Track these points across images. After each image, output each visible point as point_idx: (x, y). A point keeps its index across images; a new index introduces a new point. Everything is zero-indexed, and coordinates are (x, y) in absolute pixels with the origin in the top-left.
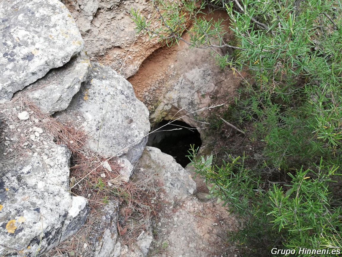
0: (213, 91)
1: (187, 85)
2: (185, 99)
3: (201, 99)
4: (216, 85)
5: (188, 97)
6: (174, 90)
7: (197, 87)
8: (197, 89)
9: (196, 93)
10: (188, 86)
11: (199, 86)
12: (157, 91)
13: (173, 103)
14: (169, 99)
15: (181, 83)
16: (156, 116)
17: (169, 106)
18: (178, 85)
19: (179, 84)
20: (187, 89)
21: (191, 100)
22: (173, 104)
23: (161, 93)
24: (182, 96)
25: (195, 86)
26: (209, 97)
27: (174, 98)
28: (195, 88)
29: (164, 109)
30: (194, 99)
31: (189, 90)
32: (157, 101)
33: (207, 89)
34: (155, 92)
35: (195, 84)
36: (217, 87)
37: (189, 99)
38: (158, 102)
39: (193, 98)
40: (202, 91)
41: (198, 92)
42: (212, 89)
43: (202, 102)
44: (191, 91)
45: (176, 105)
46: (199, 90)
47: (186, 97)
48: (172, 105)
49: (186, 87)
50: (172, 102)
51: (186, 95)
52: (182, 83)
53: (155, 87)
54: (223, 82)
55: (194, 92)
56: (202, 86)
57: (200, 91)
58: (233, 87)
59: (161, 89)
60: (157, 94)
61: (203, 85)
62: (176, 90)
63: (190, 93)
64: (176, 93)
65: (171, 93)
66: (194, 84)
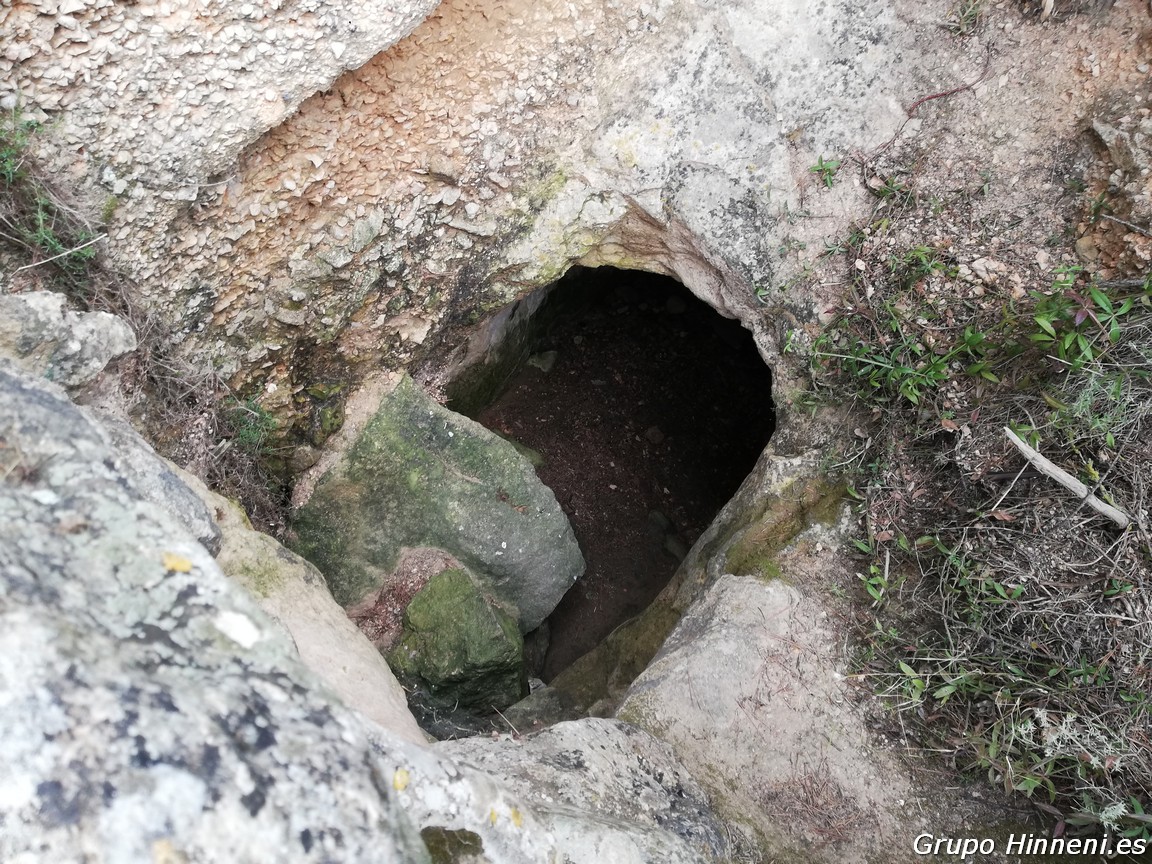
0: (887, 147)
1: (732, 89)
2: (710, 178)
3: (811, 191)
4: (910, 113)
5: (731, 169)
6: (649, 114)
7: (790, 110)
8: (792, 123)
9: (781, 149)
10: (740, 97)
11: (803, 106)
12: (550, 113)
13: (638, 193)
14: (616, 167)
15: (697, 74)
16: (537, 252)
17: (612, 203)
18: (676, 86)
19: (684, 80)
20: (731, 120)
21: (749, 185)
22: (639, 200)
23: (570, 124)
24: (695, 156)
25: (780, 104)
26: (857, 182)
27: (645, 163)
28: (780, 117)
29: (585, 217)
30: (763, 186)
31: (741, 122)
32: (547, 170)
33: (853, 131)
34: (538, 116)
35: (784, 92)
36: (916, 123)
37: (736, 182)
38: (549, 177)
39: (760, 179)
40: (821, 137)
41: (794, 140)
42: (887, 135)
43: (814, 207)
44: (756, 130)
45: (654, 205)
46: (799, 130)
47: (716, 168)
48: (632, 202)
49: (724, 104)
50: (635, 185)
51: (720, 152)
52: (704, 77)
53: (540, 88)
54: (962, 98)
55: (767, 140)
56: (824, 104)
57: (809, 135)
58: (1025, 140)
59: (572, 101)
60: (550, 130)
61: (830, 100)
62: (660, 115)
63: (742, 144)
64: (662, 138)
65: (631, 129)
66: (773, 86)
